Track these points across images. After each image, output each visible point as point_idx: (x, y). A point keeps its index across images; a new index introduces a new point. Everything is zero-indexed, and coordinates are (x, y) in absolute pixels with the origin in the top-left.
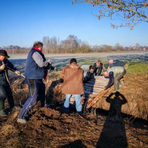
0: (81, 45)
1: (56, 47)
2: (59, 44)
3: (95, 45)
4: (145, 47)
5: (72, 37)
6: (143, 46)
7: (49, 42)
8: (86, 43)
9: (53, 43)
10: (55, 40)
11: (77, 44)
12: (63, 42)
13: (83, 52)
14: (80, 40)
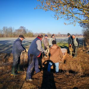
0: (28, 32)
1: (12, 33)
2: (14, 31)
3: (36, 33)
4: (63, 35)
5: (22, 28)
6: (62, 34)
7: (7, 30)
8: (31, 32)
9: (10, 31)
10: (11, 29)
11: (25, 32)
12: (17, 30)
13: (30, 37)
14: (27, 29)
